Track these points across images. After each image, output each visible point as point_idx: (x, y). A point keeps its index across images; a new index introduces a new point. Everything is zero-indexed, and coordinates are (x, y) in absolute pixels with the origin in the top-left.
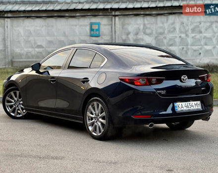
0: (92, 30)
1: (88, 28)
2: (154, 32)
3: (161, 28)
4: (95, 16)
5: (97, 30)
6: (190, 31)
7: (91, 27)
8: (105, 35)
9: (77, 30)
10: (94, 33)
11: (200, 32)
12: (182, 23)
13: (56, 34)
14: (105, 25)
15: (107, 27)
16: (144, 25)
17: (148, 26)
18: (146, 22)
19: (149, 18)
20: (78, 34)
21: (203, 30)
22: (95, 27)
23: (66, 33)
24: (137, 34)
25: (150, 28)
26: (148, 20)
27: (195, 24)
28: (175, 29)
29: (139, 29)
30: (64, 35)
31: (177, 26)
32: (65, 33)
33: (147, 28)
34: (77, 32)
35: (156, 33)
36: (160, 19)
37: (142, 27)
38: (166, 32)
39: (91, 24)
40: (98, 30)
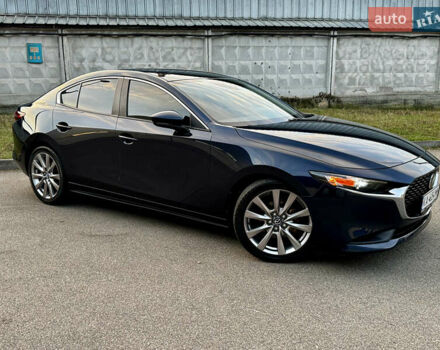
0: (29, 53)
1: (24, 52)
2: (116, 59)
3: (125, 53)
4: (34, 34)
5: (37, 54)
6: (161, 59)
7: (28, 50)
8: (49, 61)
9: (8, 53)
10: (34, 59)
11: (173, 60)
12: (151, 48)
14: (48, 47)
15: (52, 50)
16: (103, 49)
17: (108, 50)
18: (105, 45)
19: (108, 39)
20: (10, 59)
21: (176, 58)
22: (35, 50)
24: (94, 61)
25: (110, 53)
26: (107, 43)
27: (167, 50)
28: (142, 55)
29: (97, 55)
31: (146, 52)
33: (106, 53)
34: (8, 57)
35: (120, 59)
36: (123, 42)
37: (100, 51)
38: (132, 59)
39: (29, 46)
40: (40, 54)
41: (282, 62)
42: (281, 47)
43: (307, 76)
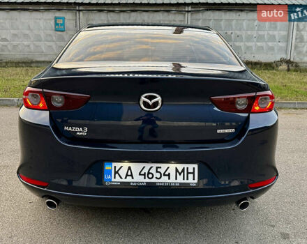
0: (56, 24)
1: (52, 23)
4: (60, 10)
5: (61, 25)
7: (56, 21)
8: (69, 30)
9: (42, 23)
10: (59, 28)
13: (20, 27)
14: (70, 20)
15: (72, 22)
19: (112, 14)
20: (43, 28)
22: (60, 22)
23: (31, 26)
30: (29, 28)
32: (29, 26)
34: (42, 26)
39: (56, 19)
40: (63, 24)
41: (249, 33)
42: (249, 20)
43: (270, 44)
